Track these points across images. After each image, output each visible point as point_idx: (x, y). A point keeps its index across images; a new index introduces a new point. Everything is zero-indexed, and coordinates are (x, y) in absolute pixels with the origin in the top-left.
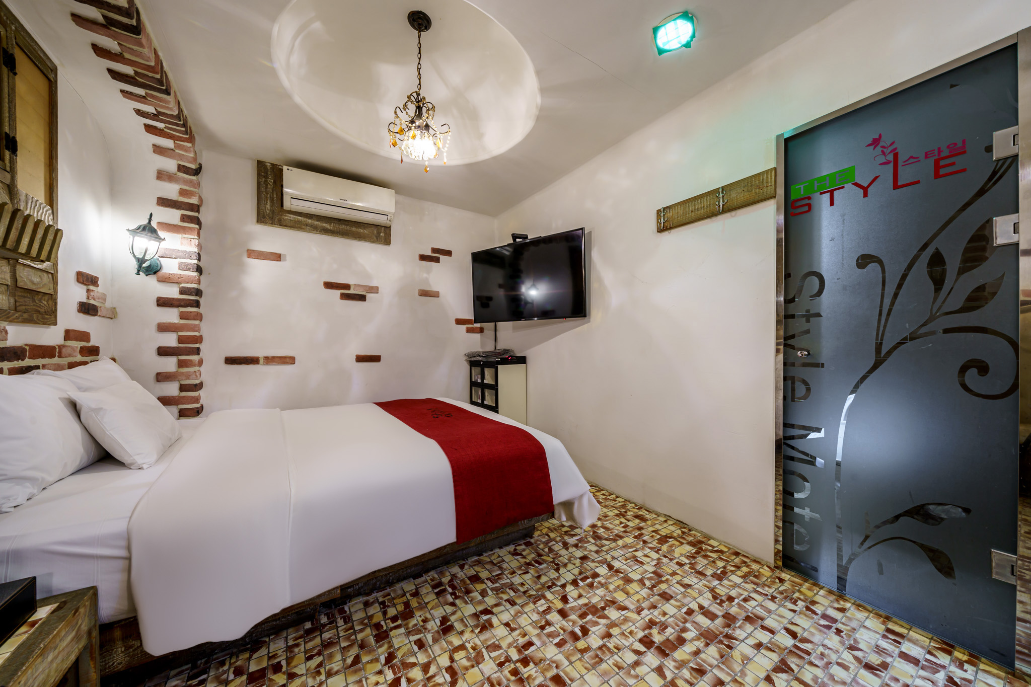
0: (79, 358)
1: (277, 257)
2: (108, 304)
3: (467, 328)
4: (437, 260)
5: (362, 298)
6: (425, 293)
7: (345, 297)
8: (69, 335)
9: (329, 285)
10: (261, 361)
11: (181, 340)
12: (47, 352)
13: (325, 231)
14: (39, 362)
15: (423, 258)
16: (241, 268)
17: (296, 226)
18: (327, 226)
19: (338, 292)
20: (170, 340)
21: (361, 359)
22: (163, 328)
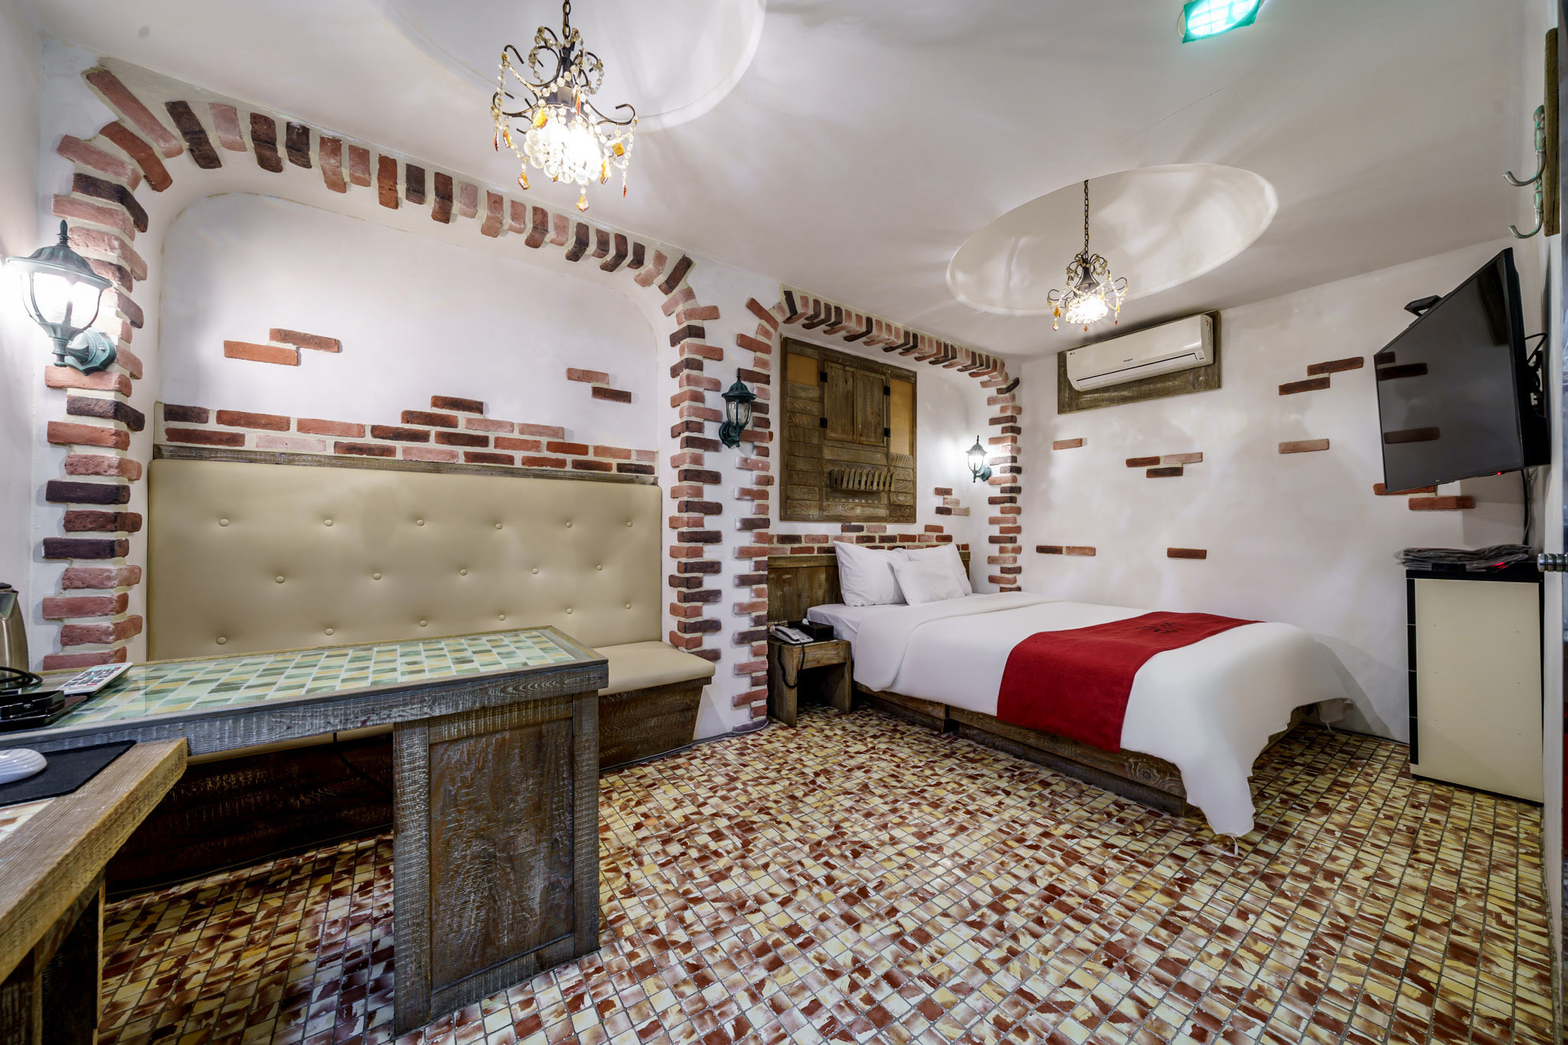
0: (935, 543)
1: (1079, 443)
2: (962, 505)
3: (1411, 501)
4: (1324, 384)
5: (1176, 472)
6: (1291, 448)
7: (1152, 474)
8: (928, 528)
9: (1132, 463)
10: (1064, 550)
11: (1002, 531)
12: (912, 538)
13: (1125, 400)
14: (906, 544)
15: (1286, 389)
16: (1048, 460)
17: (1094, 405)
18: (1125, 393)
19: (1144, 470)
20: (995, 531)
21: (1174, 553)
22: (993, 521)
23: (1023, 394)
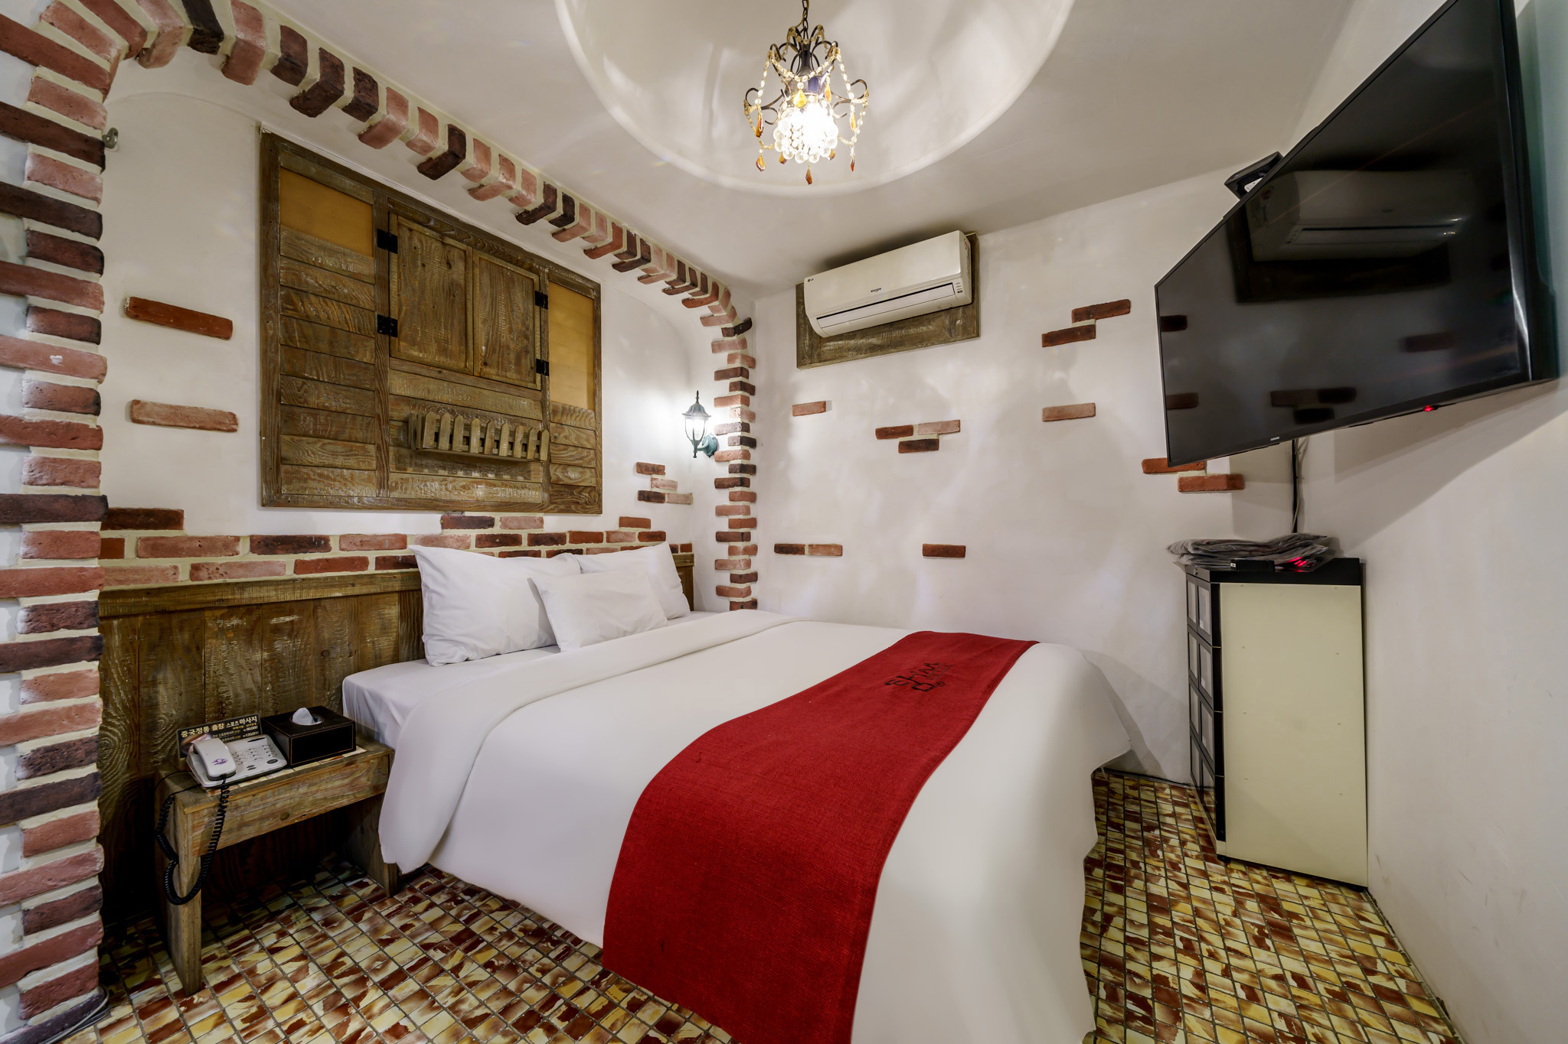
0: (637, 542)
1: (822, 407)
2: (681, 490)
3: (1181, 480)
4: (1089, 333)
5: (931, 445)
6: (1056, 415)
7: (906, 447)
8: (625, 522)
9: (883, 433)
10: (807, 550)
11: (732, 524)
12: (596, 537)
13: (874, 350)
14: (583, 546)
15: (1051, 339)
16: (787, 430)
17: (838, 356)
18: (874, 341)
19: (895, 443)
20: (723, 525)
21: (931, 551)
22: (721, 512)
23: (757, 340)
